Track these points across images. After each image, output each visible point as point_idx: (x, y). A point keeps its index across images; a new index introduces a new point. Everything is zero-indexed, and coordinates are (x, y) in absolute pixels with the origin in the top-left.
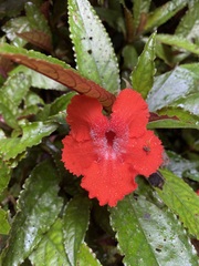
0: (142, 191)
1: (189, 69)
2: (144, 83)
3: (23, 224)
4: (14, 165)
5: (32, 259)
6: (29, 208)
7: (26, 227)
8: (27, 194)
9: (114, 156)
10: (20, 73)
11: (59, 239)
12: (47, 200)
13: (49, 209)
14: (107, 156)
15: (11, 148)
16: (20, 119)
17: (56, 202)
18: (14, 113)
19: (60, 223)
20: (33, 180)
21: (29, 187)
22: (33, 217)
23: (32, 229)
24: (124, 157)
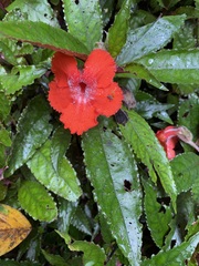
0: (110, 125)
1: (170, 21)
2: (119, 39)
3: (21, 141)
4: (14, 99)
5: (29, 164)
6: (26, 130)
7: (24, 143)
8: (24, 120)
9: (85, 101)
10: (17, 10)
11: (48, 154)
12: (40, 125)
13: (41, 132)
14: (80, 99)
15: (11, 85)
16: (19, 57)
17: (47, 128)
18: (13, 49)
19: (49, 143)
20: (29, 110)
21: (25, 115)
22: (29, 137)
23: (28, 145)
24: (92, 102)
